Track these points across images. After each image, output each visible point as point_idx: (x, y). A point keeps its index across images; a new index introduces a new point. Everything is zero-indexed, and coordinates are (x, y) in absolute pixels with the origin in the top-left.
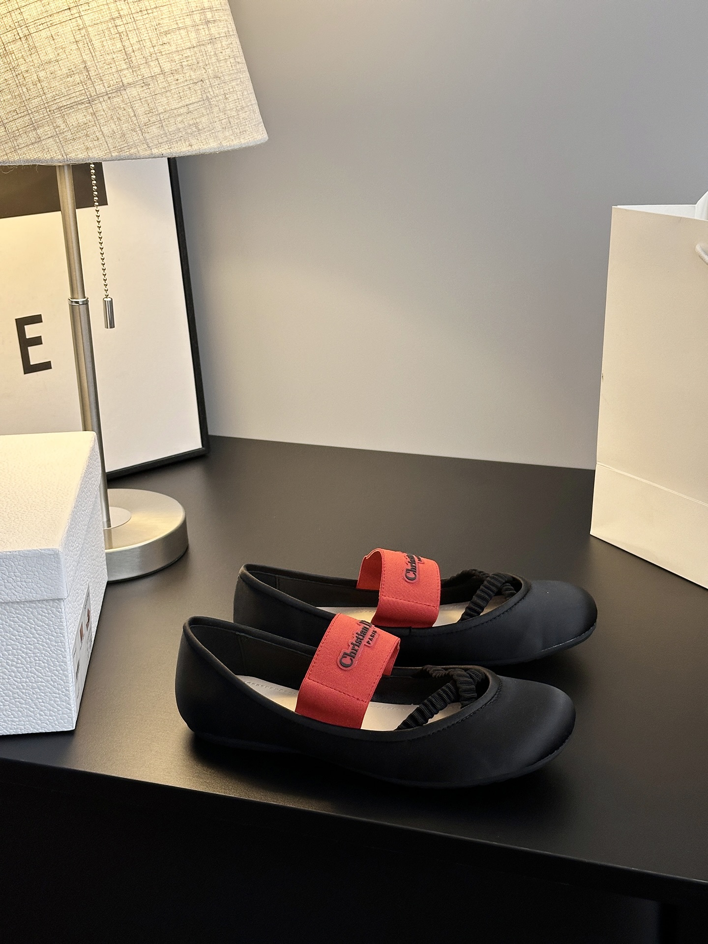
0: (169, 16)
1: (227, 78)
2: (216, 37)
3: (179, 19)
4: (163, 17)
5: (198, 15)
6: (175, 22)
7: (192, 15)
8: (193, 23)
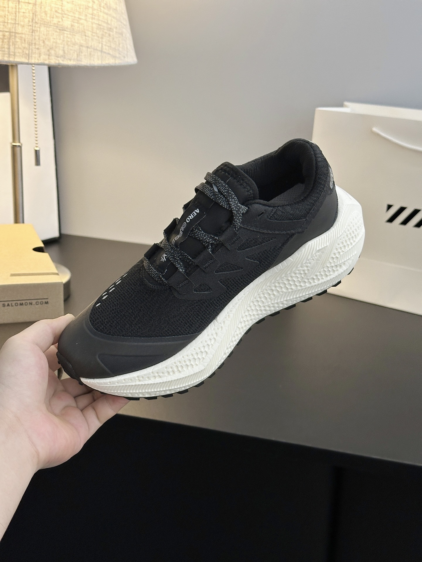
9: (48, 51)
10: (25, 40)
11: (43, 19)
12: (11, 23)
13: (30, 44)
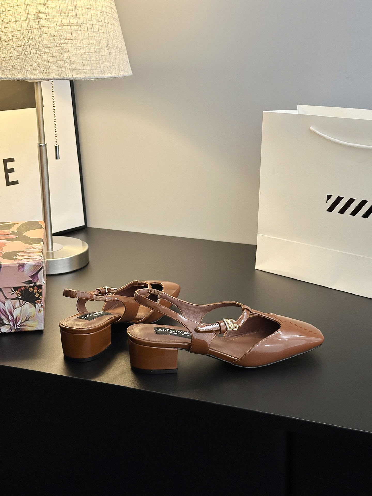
0: (12, 15)
1: (45, 46)
2: (44, 26)
3: (18, 17)
4: (8, 16)
5: (33, 16)
6: (14, 18)
7: (28, 15)
8: (27, 19)
9: (118, 66)
10: (107, 60)
11: (112, 44)
12: (98, 48)
13: (110, 64)
